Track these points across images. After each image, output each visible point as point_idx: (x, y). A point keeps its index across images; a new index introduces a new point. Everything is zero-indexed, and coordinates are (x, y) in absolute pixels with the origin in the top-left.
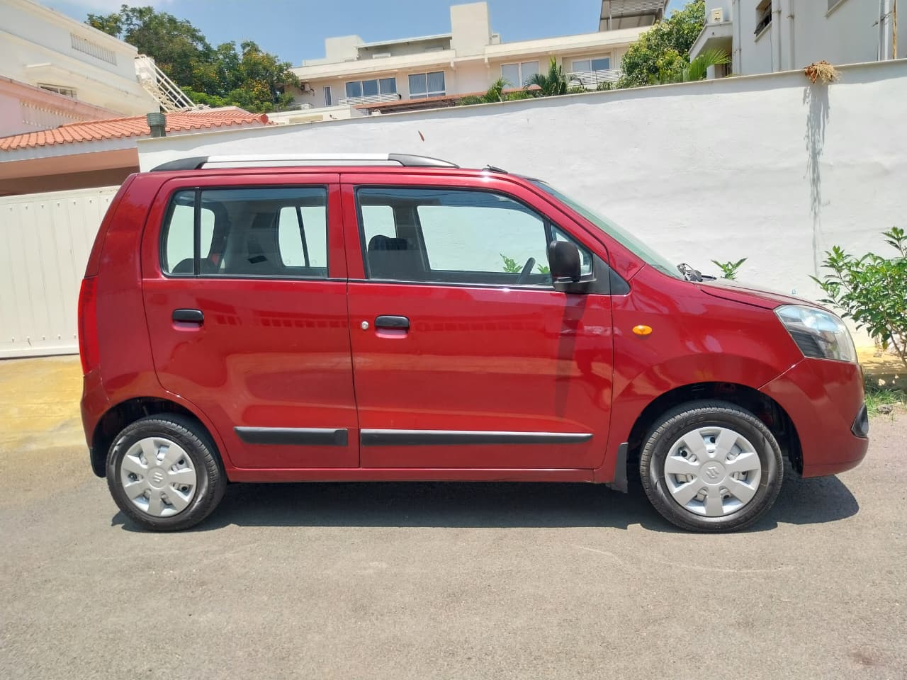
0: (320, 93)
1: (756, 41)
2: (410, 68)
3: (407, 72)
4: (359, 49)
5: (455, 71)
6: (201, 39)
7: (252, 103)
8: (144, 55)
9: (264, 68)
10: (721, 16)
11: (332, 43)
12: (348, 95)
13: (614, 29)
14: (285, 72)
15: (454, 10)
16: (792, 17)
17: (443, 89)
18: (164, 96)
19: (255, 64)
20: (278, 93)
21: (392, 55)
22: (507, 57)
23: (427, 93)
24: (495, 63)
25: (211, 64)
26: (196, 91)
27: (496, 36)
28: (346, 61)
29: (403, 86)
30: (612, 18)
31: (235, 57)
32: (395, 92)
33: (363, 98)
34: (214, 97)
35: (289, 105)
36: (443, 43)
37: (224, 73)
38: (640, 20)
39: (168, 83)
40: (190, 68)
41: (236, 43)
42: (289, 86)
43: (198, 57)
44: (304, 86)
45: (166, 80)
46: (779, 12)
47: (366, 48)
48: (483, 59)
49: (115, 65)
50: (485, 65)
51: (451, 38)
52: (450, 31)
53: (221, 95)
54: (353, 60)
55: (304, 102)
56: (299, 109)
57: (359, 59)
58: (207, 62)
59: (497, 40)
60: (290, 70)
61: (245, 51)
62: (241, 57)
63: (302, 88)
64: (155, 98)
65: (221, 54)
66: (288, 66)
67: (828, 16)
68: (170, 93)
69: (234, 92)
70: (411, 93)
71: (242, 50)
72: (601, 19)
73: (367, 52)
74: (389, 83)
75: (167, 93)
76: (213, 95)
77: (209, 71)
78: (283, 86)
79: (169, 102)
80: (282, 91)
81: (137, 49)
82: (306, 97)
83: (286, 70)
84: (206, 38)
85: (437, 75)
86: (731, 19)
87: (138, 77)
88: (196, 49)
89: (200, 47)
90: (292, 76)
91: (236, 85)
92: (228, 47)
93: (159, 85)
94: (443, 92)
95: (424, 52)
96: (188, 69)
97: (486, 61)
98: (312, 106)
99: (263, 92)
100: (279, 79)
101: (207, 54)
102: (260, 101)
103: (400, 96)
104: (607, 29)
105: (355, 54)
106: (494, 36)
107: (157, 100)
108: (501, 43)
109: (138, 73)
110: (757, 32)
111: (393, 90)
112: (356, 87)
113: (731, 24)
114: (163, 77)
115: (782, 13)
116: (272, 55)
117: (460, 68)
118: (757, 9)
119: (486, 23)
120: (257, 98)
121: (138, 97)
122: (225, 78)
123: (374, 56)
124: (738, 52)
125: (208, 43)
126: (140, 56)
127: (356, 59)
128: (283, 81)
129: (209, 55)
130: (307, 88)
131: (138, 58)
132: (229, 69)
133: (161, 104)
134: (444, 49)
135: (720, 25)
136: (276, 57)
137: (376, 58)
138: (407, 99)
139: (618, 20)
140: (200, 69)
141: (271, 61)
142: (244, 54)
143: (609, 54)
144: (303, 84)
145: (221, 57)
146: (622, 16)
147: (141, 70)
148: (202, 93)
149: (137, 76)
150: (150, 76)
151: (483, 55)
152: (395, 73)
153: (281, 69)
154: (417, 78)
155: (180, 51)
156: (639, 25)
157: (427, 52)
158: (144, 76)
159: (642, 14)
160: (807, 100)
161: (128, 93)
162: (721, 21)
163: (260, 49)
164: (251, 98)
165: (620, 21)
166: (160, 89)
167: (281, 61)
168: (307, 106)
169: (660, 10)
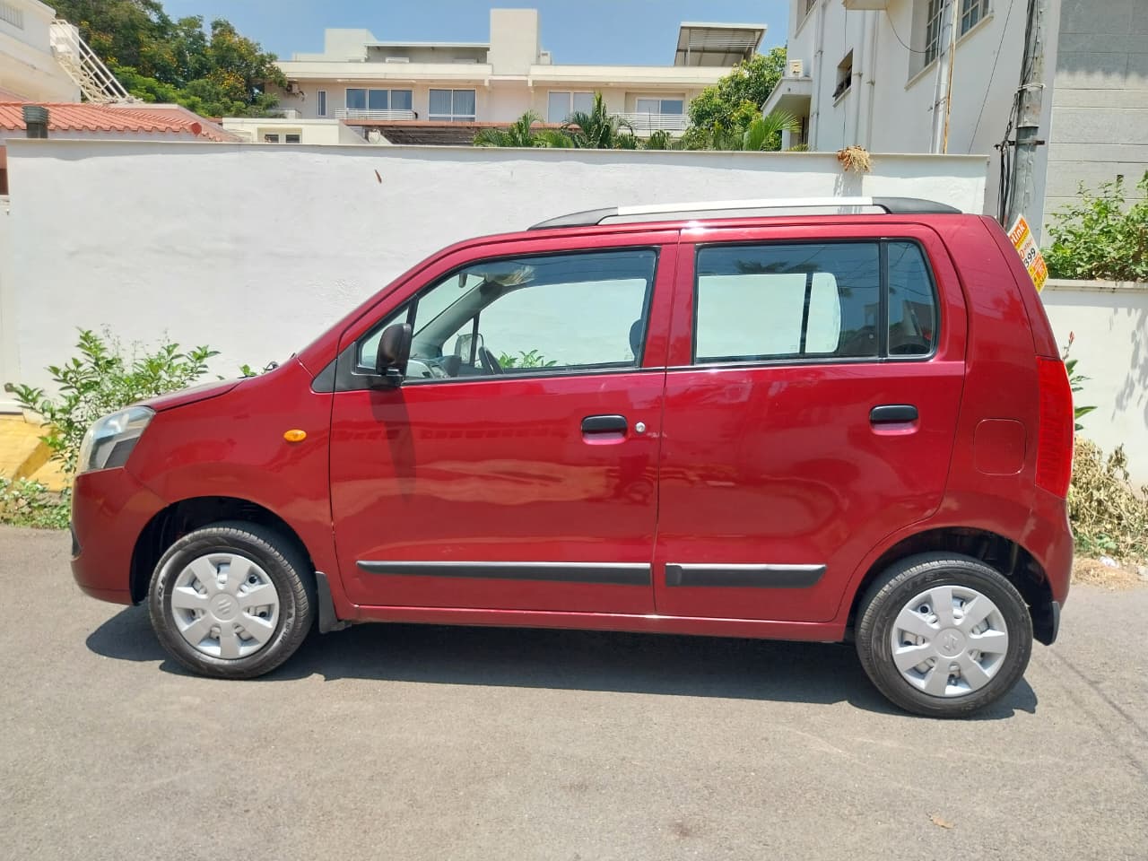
0: (312, 99)
1: (835, 106)
2: (432, 81)
3: (428, 86)
4: (369, 48)
5: (490, 92)
6: (157, 8)
7: (219, 100)
8: (64, 21)
9: (241, 57)
10: (801, 70)
11: (333, 35)
12: (349, 105)
13: (692, 65)
14: (268, 66)
15: (496, 14)
16: (873, 83)
17: (473, 113)
18: (87, 79)
19: (229, 49)
20: (256, 91)
21: (411, 61)
22: (557, 82)
23: (452, 116)
24: (541, 87)
25: (168, 42)
26: (144, 75)
27: (546, 54)
28: (350, 61)
29: (421, 102)
30: (691, 51)
31: (201, 36)
32: (410, 108)
33: (367, 112)
34: (167, 86)
35: (270, 110)
36: (478, 55)
37: (185, 56)
38: (725, 57)
39: (94, 62)
40: (138, 43)
41: (205, 20)
42: (270, 83)
43: (151, 30)
44: (290, 86)
45: (91, 58)
46: (860, 75)
47: (379, 48)
48: (527, 81)
49: (21, 27)
50: (528, 88)
51: (488, 49)
52: (487, 40)
53: (177, 85)
54: (358, 61)
55: (290, 107)
56: (282, 116)
57: (367, 60)
58: (163, 38)
59: (546, 59)
60: (275, 64)
61: (217, 32)
62: (209, 37)
63: (289, 88)
64: (75, 80)
65: (183, 30)
66: (272, 58)
67: (907, 88)
68: (96, 75)
69: (195, 82)
70: (430, 113)
71: (211, 30)
72: (678, 50)
73: (378, 53)
74: (403, 96)
75: (92, 75)
76: (166, 83)
77: (163, 51)
78: (264, 83)
79: (93, 87)
80: (262, 88)
81: (54, 12)
82: (292, 100)
83: (269, 62)
84: (164, 7)
85: (465, 95)
86: (812, 76)
87: (53, 49)
88: (149, 20)
89: (154, 18)
90: (278, 72)
91: (199, 74)
92: (193, 23)
93: (82, 63)
94: (473, 116)
95: (453, 62)
96: (135, 45)
97: (530, 84)
98: (300, 115)
99: (236, 88)
100: (258, 73)
101: (163, 27)
102: (231, 99)
103: (416, 114)
104: (684, 64)
105: (363, 54)
106: (544, 55)
107: (77, 82)
108: (551, 64)
109: (53, 44)
110: (837, 95)
111: (408, 106)
112: (359, 95)
113: (811, 81)
114: (87, 53)
115: (863, 76)
116: (252, 40)
117: (496, 88)
118: (839, 67)
119: (534, 36)
120: (226, 95)
121: (49, 75)
122: (185, 63)
123: (387, 60)
124: (815, 116)
125: (166, 14)
126: (57, 21)
127: (363, 61)
128: (264, 77)
129: (165, 28)
130: (295, 89)
131: (55, 23)
132: (193, 52)
133: (82, 89)
134: (478, 62)
135: (798, 80)
136: (258, 44)
137: (390, 62)
138: (424, 120)
139: (698, 54)
140: (152, 47)
141: (251, 50)
142: (214, 36)
143: (684, 95)
144: (291, 83)
145: (182, 34)
146: (704, 51)
147: (59, 40)
148: (150, 79)
149: (52, 47)
150: (70, 50)
151: (526, 76)
152: (412, 85)
153: (262, 61)
154: (441, 94)
155: (125, 19)
156: (723, 65)
157: (458, 63)
158: (61, 48)
159: (728, 51)
160: (838, 191)
161: (35, 68)
162: (801, 75)
163: (236, 32)
164: (217, 94)
165: (701, 57)
166: (82, 68)
167: (264, 51)
168: (292, 112)
169: (750, 49)
